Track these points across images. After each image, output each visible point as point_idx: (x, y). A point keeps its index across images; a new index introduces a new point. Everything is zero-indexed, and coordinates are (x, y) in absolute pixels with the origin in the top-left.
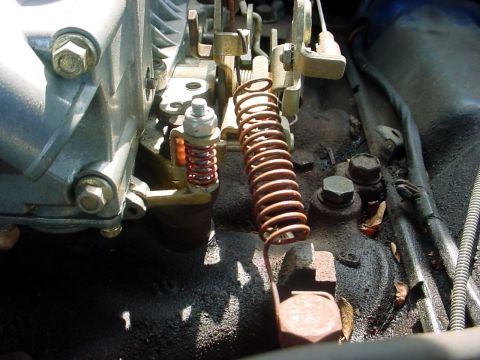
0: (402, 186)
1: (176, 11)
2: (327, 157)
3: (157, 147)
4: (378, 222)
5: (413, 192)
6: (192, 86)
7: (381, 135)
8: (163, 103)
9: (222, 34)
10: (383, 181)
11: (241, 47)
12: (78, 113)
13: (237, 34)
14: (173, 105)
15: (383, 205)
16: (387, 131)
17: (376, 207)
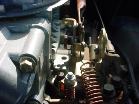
0: (129, 88)
1: (57, 28)
2: (103, 73)
3: (53, 81)
4: (120, 98)
5: (133, 90)
6: (64, 58)
7: (121, 68)
8: (54, 65)
9: (76, 44)
10: (122, 85)
11: (83, 48)
12: (29, 87)
13: (81, 44)
14: (58, 66)
15: (122, 92)
16: (123, 67)
17: (120, 93)
